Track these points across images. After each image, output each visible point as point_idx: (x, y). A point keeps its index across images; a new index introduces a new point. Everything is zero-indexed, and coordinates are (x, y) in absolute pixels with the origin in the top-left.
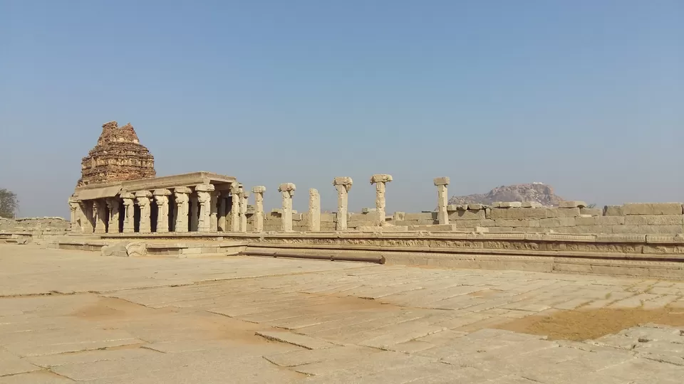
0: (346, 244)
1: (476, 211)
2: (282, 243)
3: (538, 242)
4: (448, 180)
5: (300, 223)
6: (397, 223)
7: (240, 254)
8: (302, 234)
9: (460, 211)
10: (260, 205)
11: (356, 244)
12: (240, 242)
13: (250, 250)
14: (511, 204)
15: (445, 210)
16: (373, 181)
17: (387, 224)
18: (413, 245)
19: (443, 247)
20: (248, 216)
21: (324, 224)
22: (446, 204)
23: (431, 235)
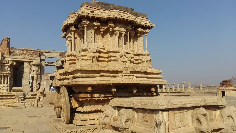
0: (184, 93)
1: (206, 87)
2: (173, 93)
3: (210, 92)
4: (201, 82)
5: (175, 90)
6: (194, 90)
7: (166, 95)
8: (176, 92)
9: (204, 87)
10: (168, 87)
11: (186, 93)
12: (166, 93)
13: (167, 95)
14: (212, 86)
15: (201, 87)
16: (188, 83)
17: (191, 90)
18: (194, 93)
19: (198, 93)
20: (165, 89)
21: (180, 90)
22: (201, 86)
23: (196, 91)
